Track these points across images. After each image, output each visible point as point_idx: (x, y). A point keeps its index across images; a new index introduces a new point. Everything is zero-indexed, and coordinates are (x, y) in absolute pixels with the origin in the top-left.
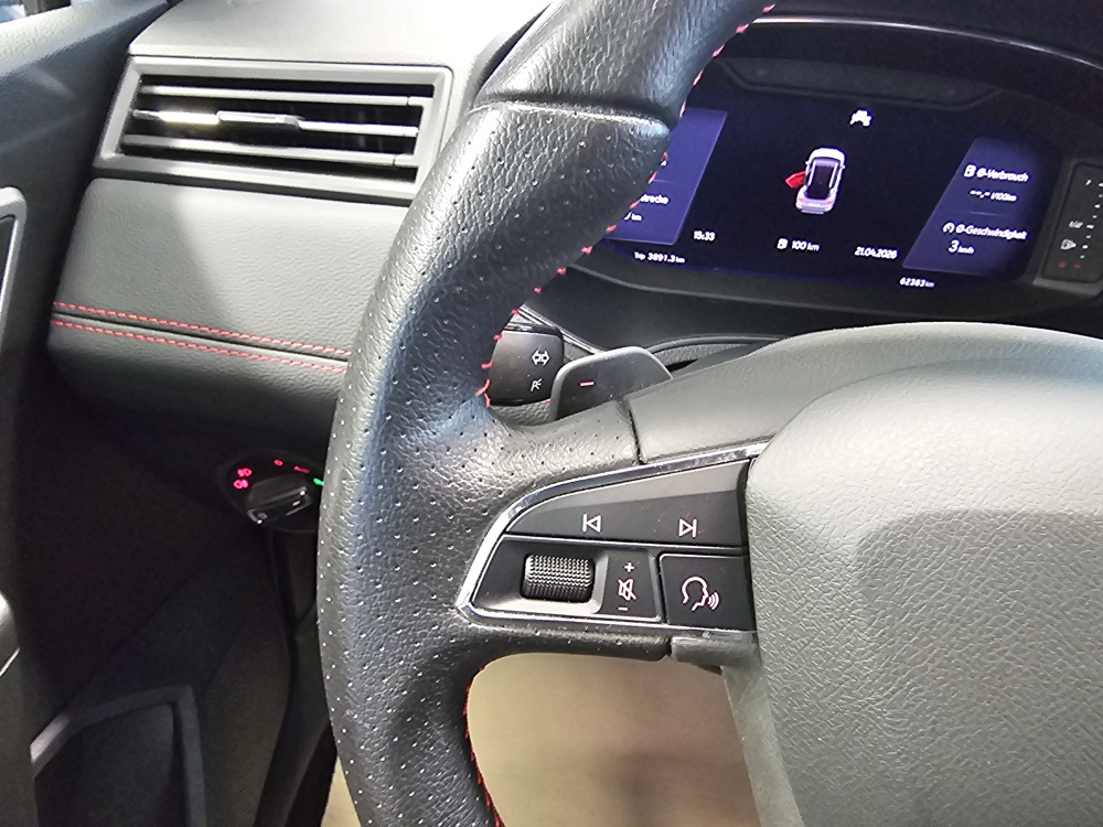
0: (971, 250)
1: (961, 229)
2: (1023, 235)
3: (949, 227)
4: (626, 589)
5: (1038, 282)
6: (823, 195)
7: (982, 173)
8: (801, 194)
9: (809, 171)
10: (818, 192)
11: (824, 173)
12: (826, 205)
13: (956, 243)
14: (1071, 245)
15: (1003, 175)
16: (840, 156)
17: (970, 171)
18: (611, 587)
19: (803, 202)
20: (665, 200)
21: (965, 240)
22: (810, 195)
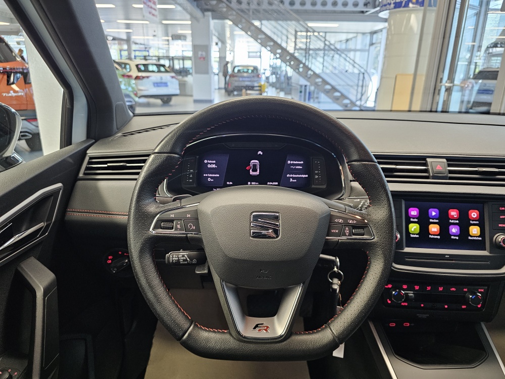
0: (295, 181)
1: (291, 176)
2: (307, 176)
3: (288, 175)
4: (179, 226)
5: (313, 186)
6: (256, 171)
7: (292, 162)
8: (251, 171)
9: (251, 165)
10: (254, 170)
11: (255, 166)
12: (258, 173)
13: (291, 179)
14: (317, 177)
15: (297, 162)
16: (257, 161)
17: (289, 162)
18: (176, 226)
19: (251, 173)
20: (218, 175)
21: (293, 178)
22: (253, 171)
